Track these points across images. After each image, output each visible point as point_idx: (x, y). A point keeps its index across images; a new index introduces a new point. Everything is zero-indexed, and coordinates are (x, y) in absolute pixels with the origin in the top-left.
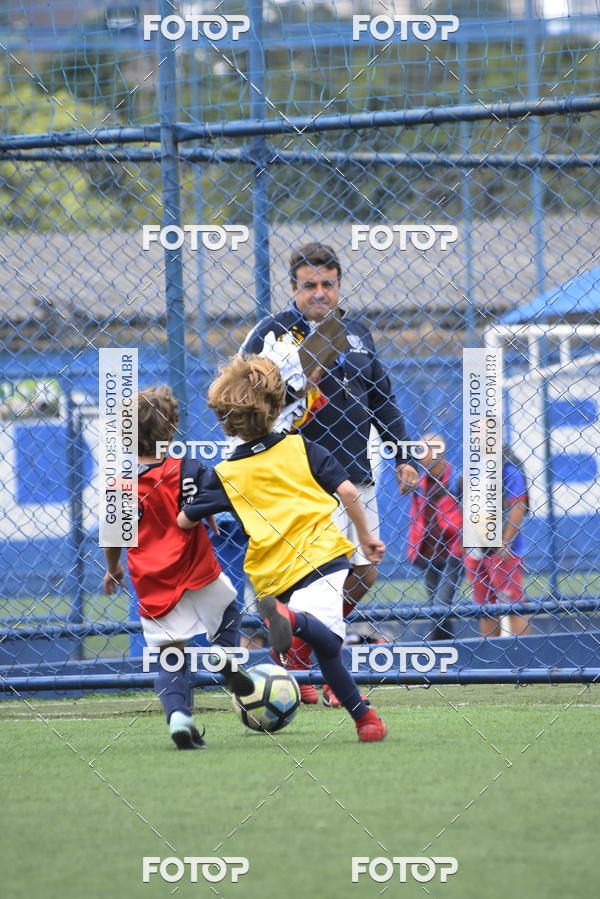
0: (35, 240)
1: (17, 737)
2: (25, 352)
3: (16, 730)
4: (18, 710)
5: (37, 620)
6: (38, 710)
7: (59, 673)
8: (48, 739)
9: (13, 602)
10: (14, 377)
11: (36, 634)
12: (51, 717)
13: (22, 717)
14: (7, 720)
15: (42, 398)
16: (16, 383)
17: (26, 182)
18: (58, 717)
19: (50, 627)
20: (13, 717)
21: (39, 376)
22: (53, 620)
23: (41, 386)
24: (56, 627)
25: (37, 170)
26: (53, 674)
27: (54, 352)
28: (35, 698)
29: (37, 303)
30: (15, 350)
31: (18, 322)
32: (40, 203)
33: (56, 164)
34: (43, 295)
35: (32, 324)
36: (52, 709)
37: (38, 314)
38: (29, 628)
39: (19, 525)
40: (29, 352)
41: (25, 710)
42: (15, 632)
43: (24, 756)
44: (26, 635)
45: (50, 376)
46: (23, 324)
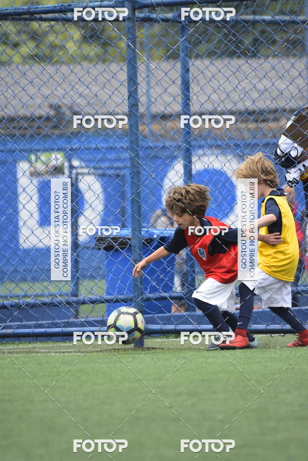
0: (50, 69)
1: (40, 364)
2: (44, 136)
3: (39, 360)
4: (41, 348)
5: (51, 295)
6: (51, 348)
7: (64, 327)
8: (58, 365)
9: (37, 284)
10: (38, 151)
11: (51, 303)
12: (60, 353)
13: (42, 352)
14: (34, 354)
15: (54, 163)
16: (39, 154)
17: (45, 34)
18: (64, 352)
19: (59, 299)
20: (37, 352)
21: (53, 150)
22: (61, 295)
23: (53, 156)
24: (62, 299)
25: (52, 27)
26: (60, 327)
27: (61, 136)
28: (50, 341)
29: (51, 106)
30: (39, 135)
31: (40, 118)
32: (53, 47)
33: (62, 22)
34: (55, 101)
35: (48, 119)
36: (61, 347)
37: (52, 113)
38: (47, 300)
39: (40, 238)
40: (47, 136)
41: (45, 348)
42: (38, 302)
43: (44, 376)
44: (45, 304)
45: (59, 150)
46: (43, 119)
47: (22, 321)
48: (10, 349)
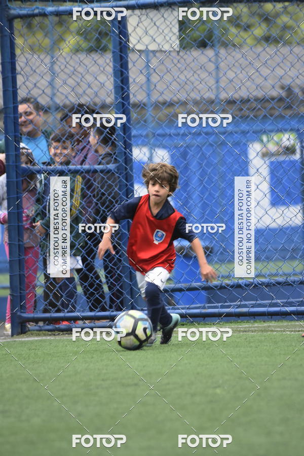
0: (285, 50)
1: (276, 343)
2: (276, 117)
3: (274, 338)
4: (275, 327)
5: (285, 274)
6: (286, 327)
7: (299, 306)
8: (294, 344)
9: (271, 264)
10: (271, 131)
11: (285, 283)
12: (295, 331)
13: (277, 331)
14: (269, 333)
15: (287, 143)
16: (273, 134)
17: (277, 15)
18: (299, 331)
19: (292, 278)
20: (272, 331)
21: (286, 130)
22: (295, 274)
23: (287, 136)
24: (296, 278)
25: (285, 8)
26: (295, 306)
27: (293, 117)
28: (285, 320)
29: (282, 88)
30: (271, 116)
31: (273, 99)
32: (285, 28)
33: (296, 3)
34: (287, 82)
35: (281, 99)
36: (295, 326)
37: (283, 94)
38: (280, 279)
39: (274, 218)
40: (282, 117)
41: (279, 327)
42: (272, 281)
43: (280, 354)
44: (279, 283)
45: (292, 130)
46: (276, 100)
47: (257, 300)
48: (246, 327)
